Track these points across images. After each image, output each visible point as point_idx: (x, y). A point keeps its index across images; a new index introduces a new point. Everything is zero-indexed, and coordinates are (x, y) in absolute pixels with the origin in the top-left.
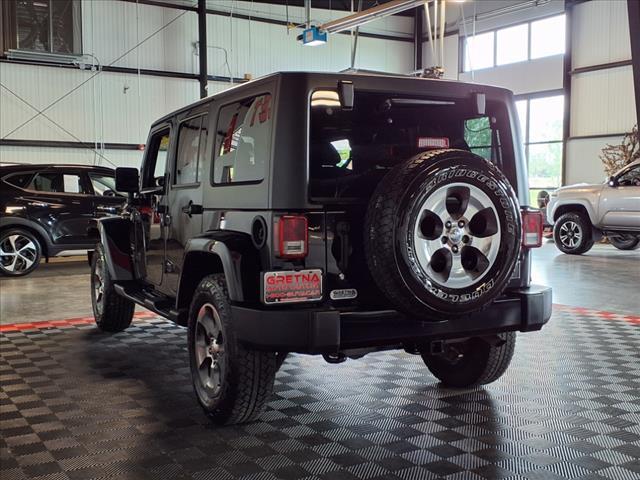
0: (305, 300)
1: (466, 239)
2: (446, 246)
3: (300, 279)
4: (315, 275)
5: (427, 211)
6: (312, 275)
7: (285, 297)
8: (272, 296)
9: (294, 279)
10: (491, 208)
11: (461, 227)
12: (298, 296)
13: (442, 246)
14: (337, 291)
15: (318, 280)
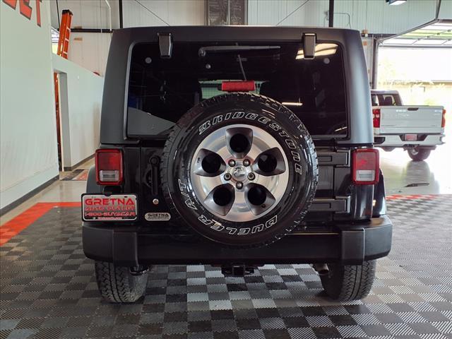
0: (120, 219)
1: (252, 176)
2: (230, 182)
3: (116, 202)
4: (130, 200)
5: (204, 151)
6: (126, 199)
7: (103, 216)
8: (90, 214)
9: (111, 202)
10: (277, 148)
11: (246, 166)
12: (113, 216)
13: (224, 182)
14: (151, 214)
15: (133, 203)
